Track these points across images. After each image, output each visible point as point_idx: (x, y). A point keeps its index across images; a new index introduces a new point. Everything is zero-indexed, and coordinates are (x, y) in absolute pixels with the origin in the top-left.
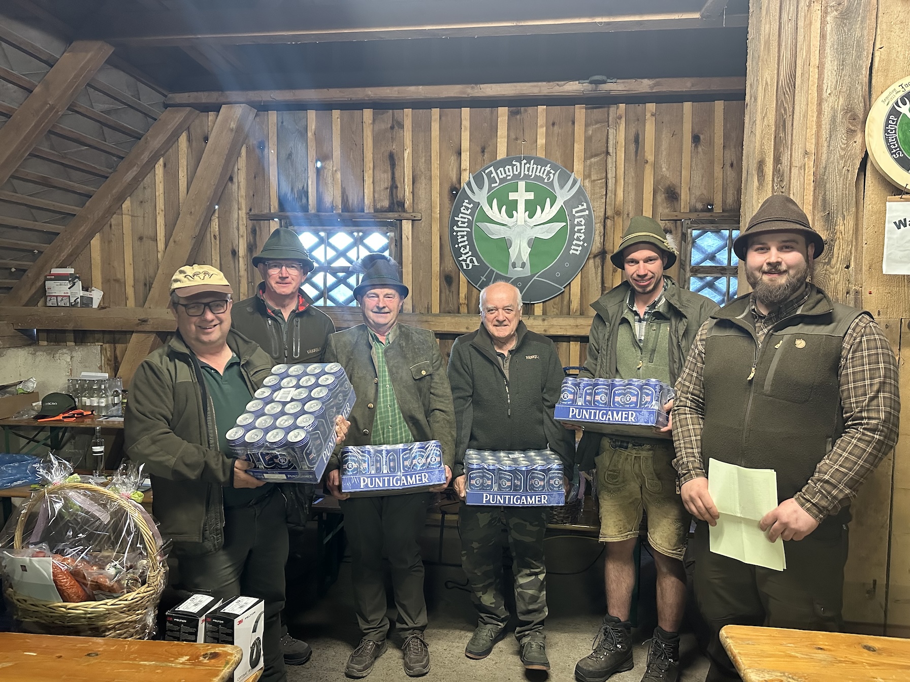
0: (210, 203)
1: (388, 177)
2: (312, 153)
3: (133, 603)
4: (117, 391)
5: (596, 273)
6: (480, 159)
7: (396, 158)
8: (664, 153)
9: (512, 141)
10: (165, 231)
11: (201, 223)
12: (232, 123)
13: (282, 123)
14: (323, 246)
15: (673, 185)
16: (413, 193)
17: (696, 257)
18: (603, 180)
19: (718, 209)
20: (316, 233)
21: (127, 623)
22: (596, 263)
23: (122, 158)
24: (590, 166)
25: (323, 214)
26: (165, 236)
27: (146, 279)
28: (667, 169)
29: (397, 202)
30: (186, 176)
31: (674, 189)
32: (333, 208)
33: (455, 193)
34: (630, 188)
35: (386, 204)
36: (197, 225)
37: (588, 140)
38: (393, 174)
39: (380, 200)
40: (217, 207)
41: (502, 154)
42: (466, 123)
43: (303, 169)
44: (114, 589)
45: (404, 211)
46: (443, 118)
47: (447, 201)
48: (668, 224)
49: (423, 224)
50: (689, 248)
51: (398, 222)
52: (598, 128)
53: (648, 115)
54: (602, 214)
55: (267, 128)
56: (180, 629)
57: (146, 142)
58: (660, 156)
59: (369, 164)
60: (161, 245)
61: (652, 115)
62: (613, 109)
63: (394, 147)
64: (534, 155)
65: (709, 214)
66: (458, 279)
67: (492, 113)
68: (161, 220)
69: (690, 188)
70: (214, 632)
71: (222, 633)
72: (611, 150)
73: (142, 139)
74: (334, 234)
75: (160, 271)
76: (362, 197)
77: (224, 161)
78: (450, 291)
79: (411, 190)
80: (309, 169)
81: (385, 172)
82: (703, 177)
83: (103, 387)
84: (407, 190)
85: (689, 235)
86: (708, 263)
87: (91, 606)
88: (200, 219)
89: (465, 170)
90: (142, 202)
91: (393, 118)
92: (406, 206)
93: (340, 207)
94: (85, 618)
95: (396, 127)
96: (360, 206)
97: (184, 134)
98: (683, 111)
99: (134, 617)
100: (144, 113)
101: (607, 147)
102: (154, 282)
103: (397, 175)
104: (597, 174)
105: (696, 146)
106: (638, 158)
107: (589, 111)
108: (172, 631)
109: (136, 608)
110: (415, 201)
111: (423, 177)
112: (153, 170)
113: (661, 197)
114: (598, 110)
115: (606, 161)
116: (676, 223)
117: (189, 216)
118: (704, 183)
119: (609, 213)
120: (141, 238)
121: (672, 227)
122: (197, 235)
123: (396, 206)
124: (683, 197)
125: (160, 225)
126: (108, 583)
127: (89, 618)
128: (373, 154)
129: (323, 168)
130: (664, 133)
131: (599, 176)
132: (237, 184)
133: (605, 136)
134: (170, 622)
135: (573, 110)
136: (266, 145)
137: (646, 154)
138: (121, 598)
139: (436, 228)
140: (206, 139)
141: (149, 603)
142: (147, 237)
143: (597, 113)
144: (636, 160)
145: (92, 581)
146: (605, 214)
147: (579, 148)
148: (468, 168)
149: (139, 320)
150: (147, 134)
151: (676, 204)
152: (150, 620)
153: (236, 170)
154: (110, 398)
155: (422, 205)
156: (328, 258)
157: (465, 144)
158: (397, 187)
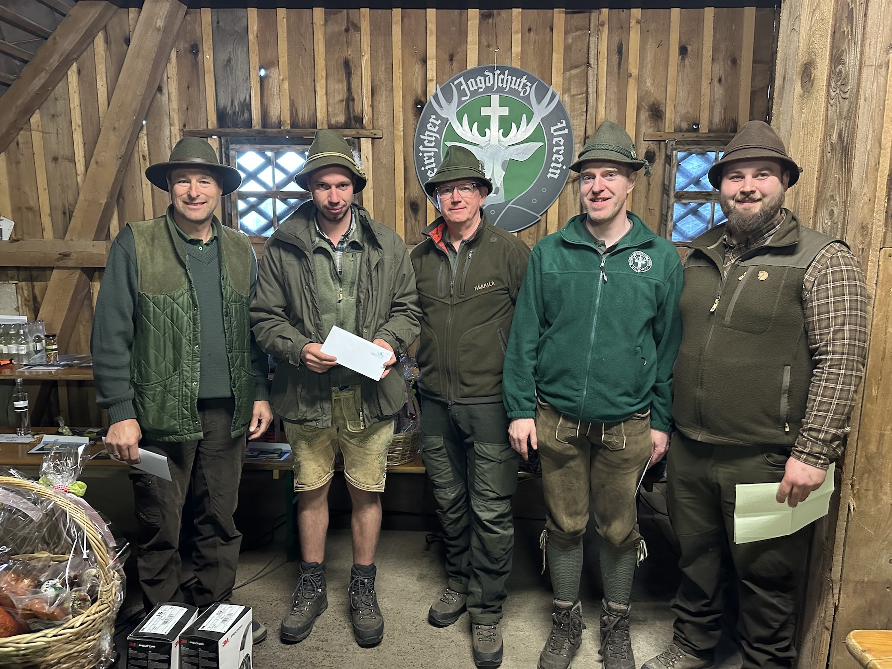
0: (137, 118)
1: (343, 88)
2: (255, 59)
3: (83, 629)
4: (38, 336)
5: (575, 199)
6: (448, 66)
7: (352, 65)
8: (649, 66)
9: (483, 49)
10: (85, 151)
11: (127, 141)
12: (159, 21)
13: (218, 23)
14: (270, 168)
15: (658, 101)
16: (372, 106)
17: (680, 181)
18: (584, 95)
19: (704, 129)
20: (262, 153)
21: (76, 654)
22: (575, 188)
23: (26, 62)
24: (570, 79)
25: (269, 130)
26: (85, 157)
27: (64, 207)
28: (651, 84)
29: (354, 117)
30: (105, 85)
31: (659, 107)
32: (280, 124)
33: (419, 106)
34: (612, 104)
35: (341, 119)
36: (122, 143)
37: (568, 49)
38: (349, 84)
39: (335, 115)
40: (144, 122)
41: (472, 62)
42: (432, 26)
43: (245, 79)
44: (55, 616)
45: (362, 127)
46: (405, 20)
47: (411, 116)
48: (652, 146)
49: (384, 143)
50: (674, 172)
51: (357, 139)
52: (579, 36)
53: (633, 23)
54: (582, 133)
55: (200, 29)
56: (147, 657)
57: (55, 43)
58: (644, 69)
59: (321, 72)
60: (80, 167)
61: (638, 22)
62: (594, 14)
63: (350, 53)
64: (509, 65)
65: (694, 135)
66: (425, 206)
67: (461, 15)
68: (78, 138)
69: (675, 106)
70: (192, 656)
71: (202, 658)
72: (592, 61)
73: (50, 39)
74: (283, 153)
75: (81, 197)
76: (314, 111)
77: (150, 67)
78: (416, 220)
79: (370, 103)
80: (251, 78)
81: (339, 81)
82: (689, 93)
83: (22, 332)
84: (365, 103)
85: (674, 158)
86: (692, 188)
87: (25, 641)
88: (125, 137)
89: (431, 80)
90: (53, 116)
91: (348, 18)
92: (365, 121)
93: (289, 122)
94: (17, 656)
95: (352, 30)
96: (312, 121)
97: (100, 34)
98: (670, 18)
99: (85, 645)
100: (51, 7)
101: (588, 58)
102: (75, 210)
103: (353, 86)
104: (577, 88)
105: (683, 59)
106: (621, 70)
107: (569, 16)
108: (137, 659)
109: (87, 634)
110: (375, 116)
111: (383, 89)
112: (65, 78)
113: (644, 115)
114: (578, 15)
115: (587, 73)
116: (660, 144)
117: (112, 132)
118: (689, 101)
119: (589, 132)
120: (55, 159)
121: (655, 149)
122: (123, 154)
123: (353, 122)
124: (668, 115)
125: (78, 144)
126: (47, 609)
127: (24, 655)
128: (325, 60)
129: (266, 76)
130: (649, 42)
131: (579, 91)
132: (167, 95)
133: (586, 45)
134: (134, 649)
135: (551, 14)
136: (200, 49)
137: (630, 67)
138: (65, 626)
139: (399, 147)
140: (128, 41)
141: (103, 624)
142: (63, 158)
143: (578, 19)
144: (619, 73)
145: (23, 609)
146: (586, 134)
147: (558, 59)
148: (435, 79)
149: (60, 254)
150: (55, 33)
151: (660, 123)
152: (106, 645)
153: (165, 78)
154: (31, 345)
155: (383, 121)
156: (276, 182)
157: (431, 51)
158: (353, 100)
